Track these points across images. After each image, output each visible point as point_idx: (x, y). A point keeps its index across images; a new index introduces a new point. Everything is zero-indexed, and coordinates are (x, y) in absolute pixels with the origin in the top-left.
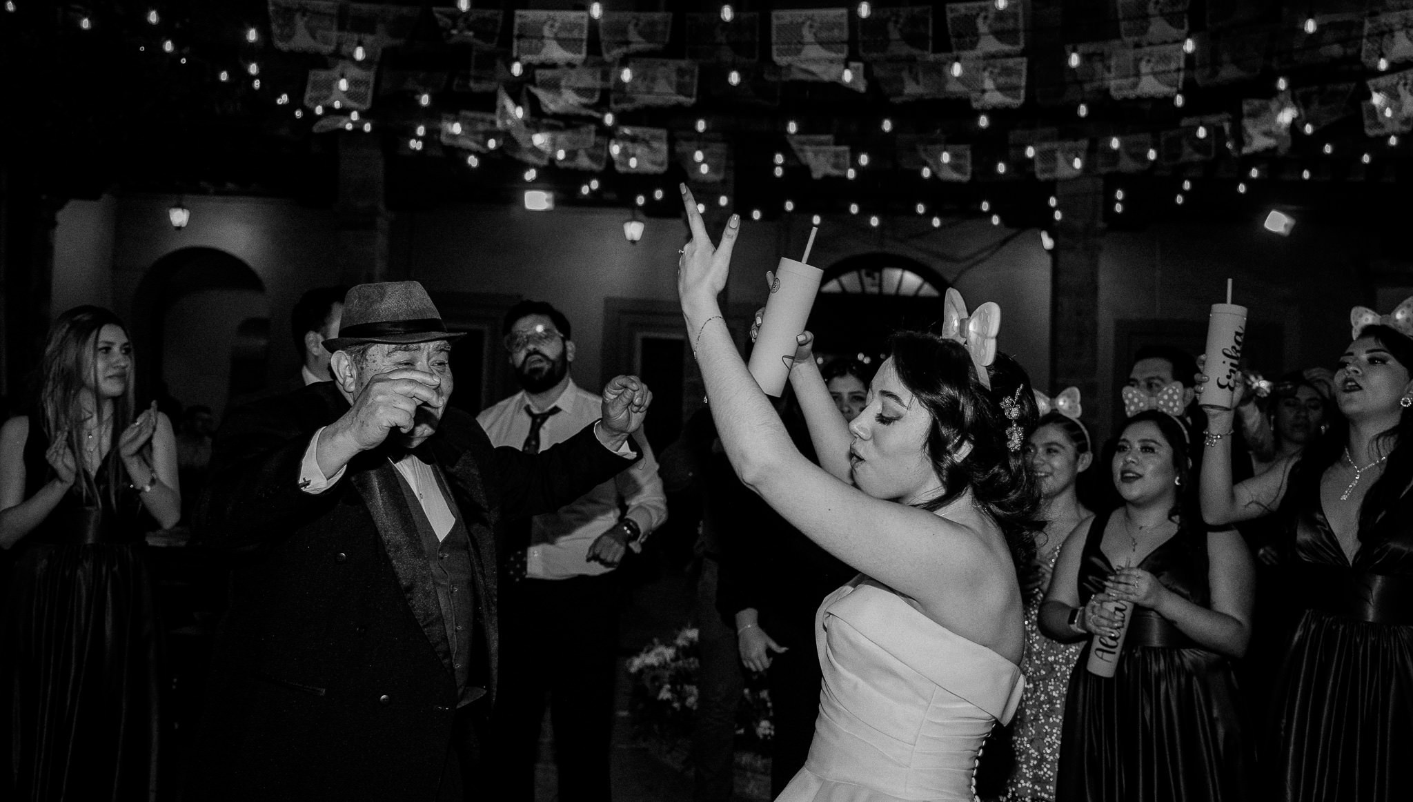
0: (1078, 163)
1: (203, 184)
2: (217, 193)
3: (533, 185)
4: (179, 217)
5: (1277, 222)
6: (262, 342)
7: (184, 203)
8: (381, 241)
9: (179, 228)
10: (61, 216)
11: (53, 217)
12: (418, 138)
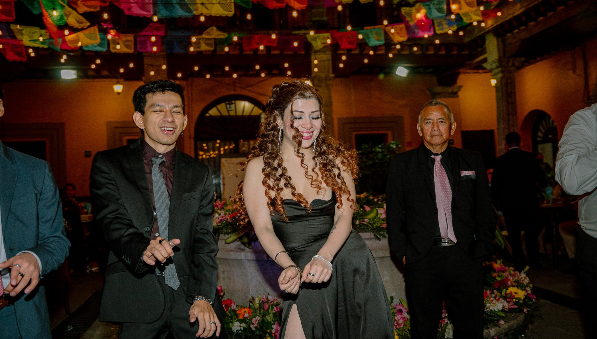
5: (402, 72)
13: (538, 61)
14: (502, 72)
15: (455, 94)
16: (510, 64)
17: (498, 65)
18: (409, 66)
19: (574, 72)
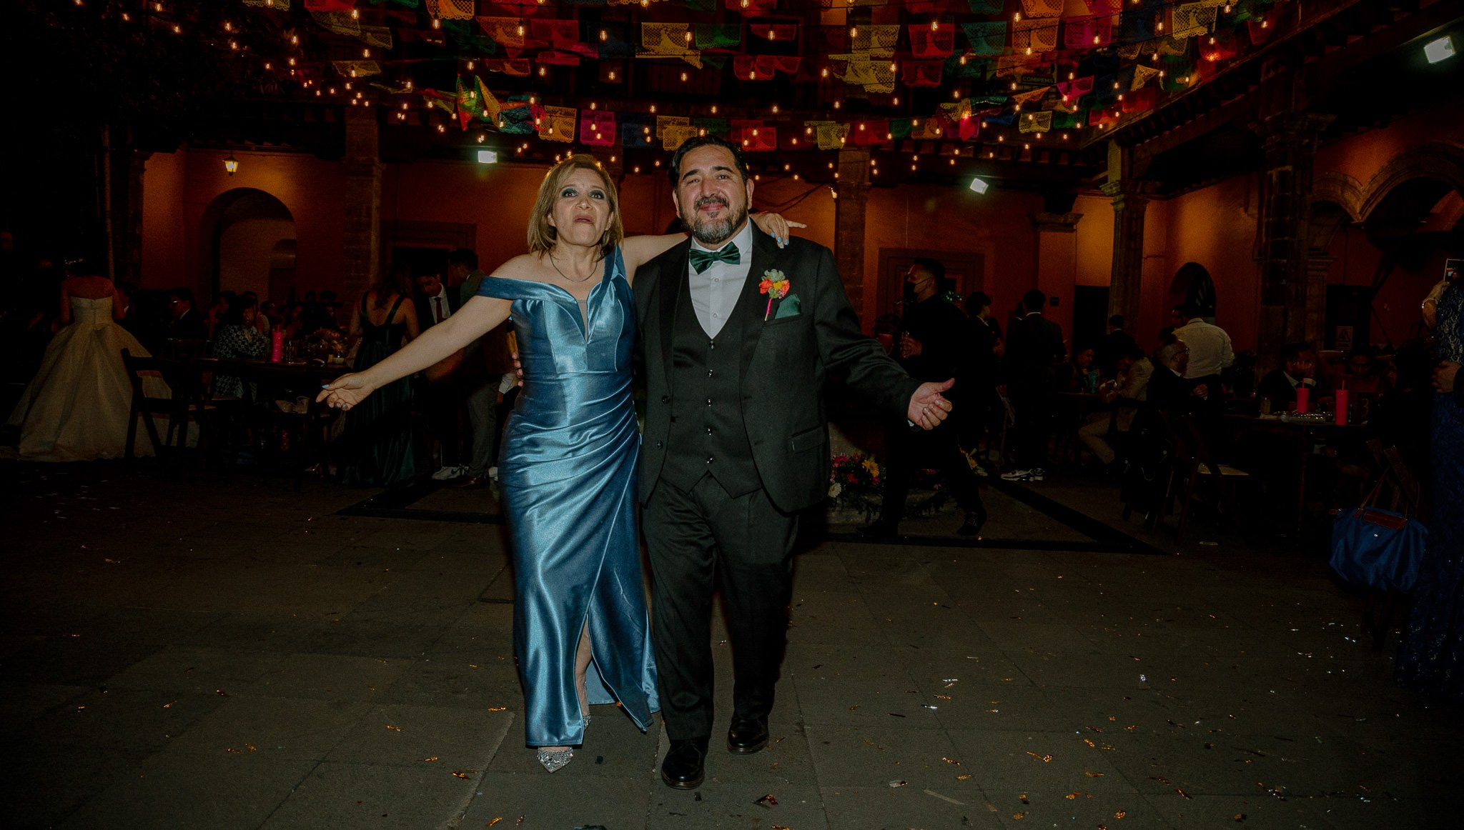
0: (843, 140)
1: (247, 143)
2: (257, 150)
3: (484, 146)
4: (231, 166)
5: (978, 186)
6: (292, 256)
7: (234, 156)
8: (376, 184)
9: (231, 173)
10: (147, 164)
11: (143, 165)
12: (403, 112)
13: (1203, 187)
14: (1124, 200)
15: (1069, 227)
16: (1138, 191)
17: (1119, 190)
18: (990, 178)
19: (1246, 211)
